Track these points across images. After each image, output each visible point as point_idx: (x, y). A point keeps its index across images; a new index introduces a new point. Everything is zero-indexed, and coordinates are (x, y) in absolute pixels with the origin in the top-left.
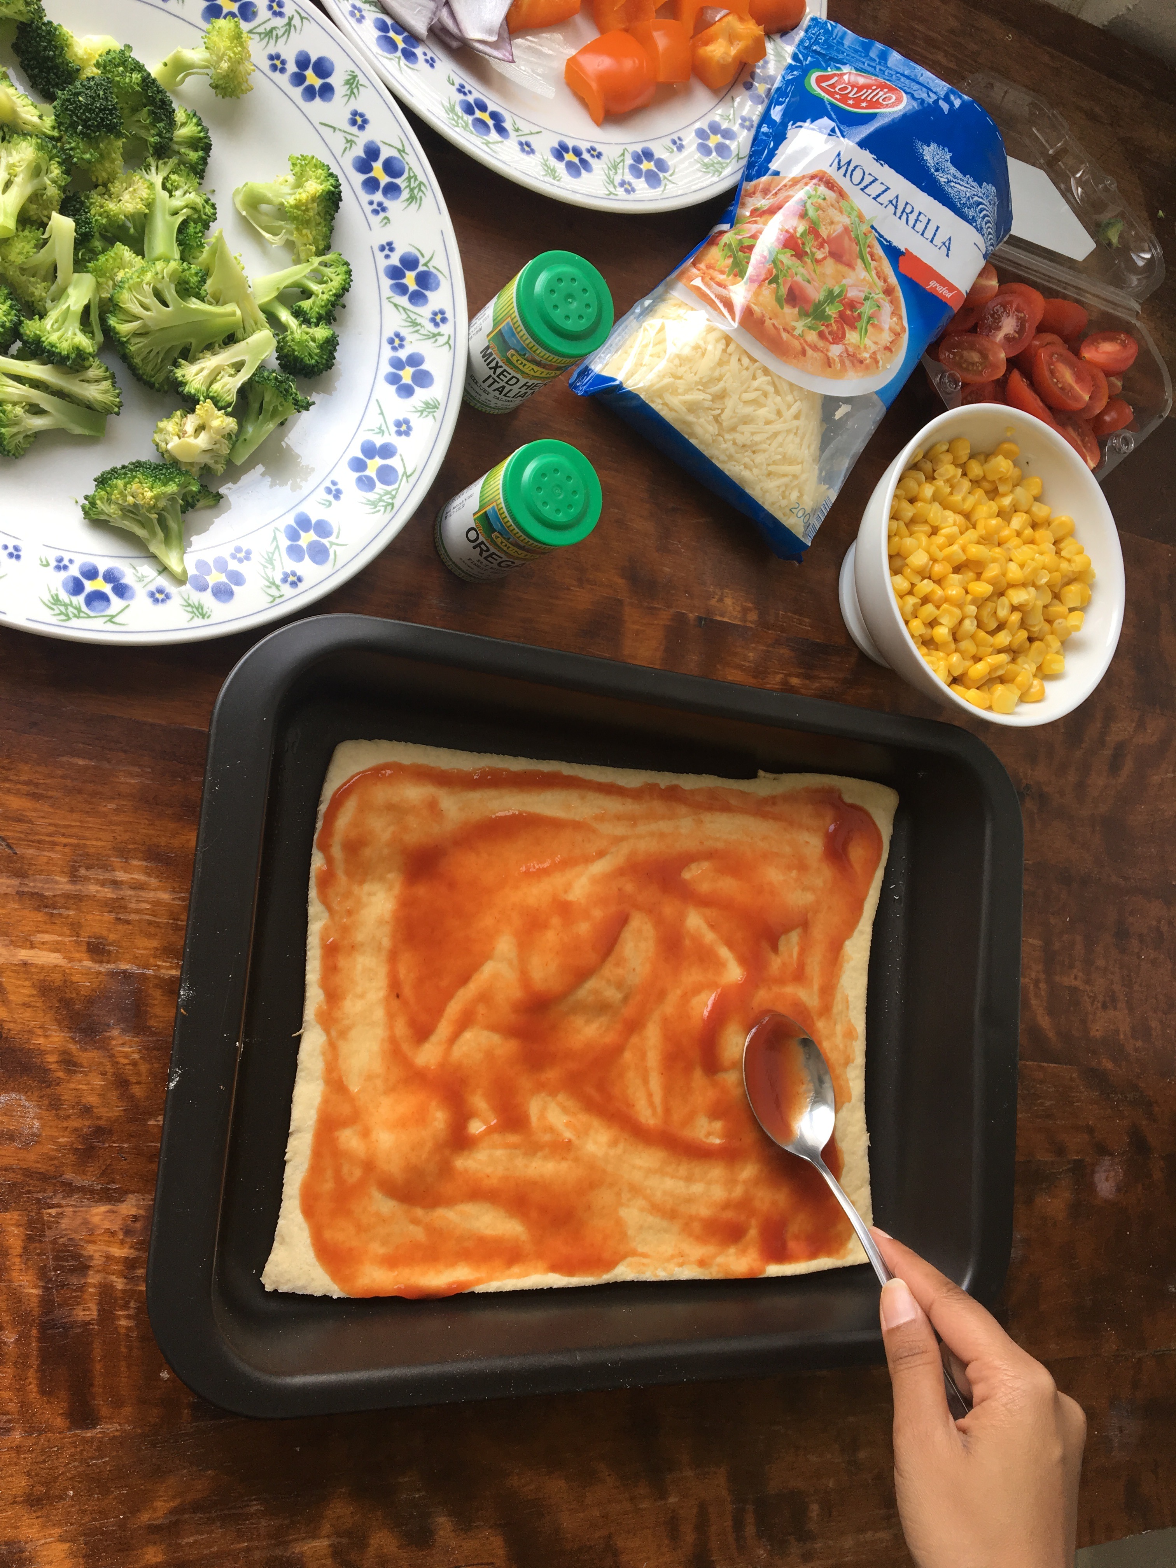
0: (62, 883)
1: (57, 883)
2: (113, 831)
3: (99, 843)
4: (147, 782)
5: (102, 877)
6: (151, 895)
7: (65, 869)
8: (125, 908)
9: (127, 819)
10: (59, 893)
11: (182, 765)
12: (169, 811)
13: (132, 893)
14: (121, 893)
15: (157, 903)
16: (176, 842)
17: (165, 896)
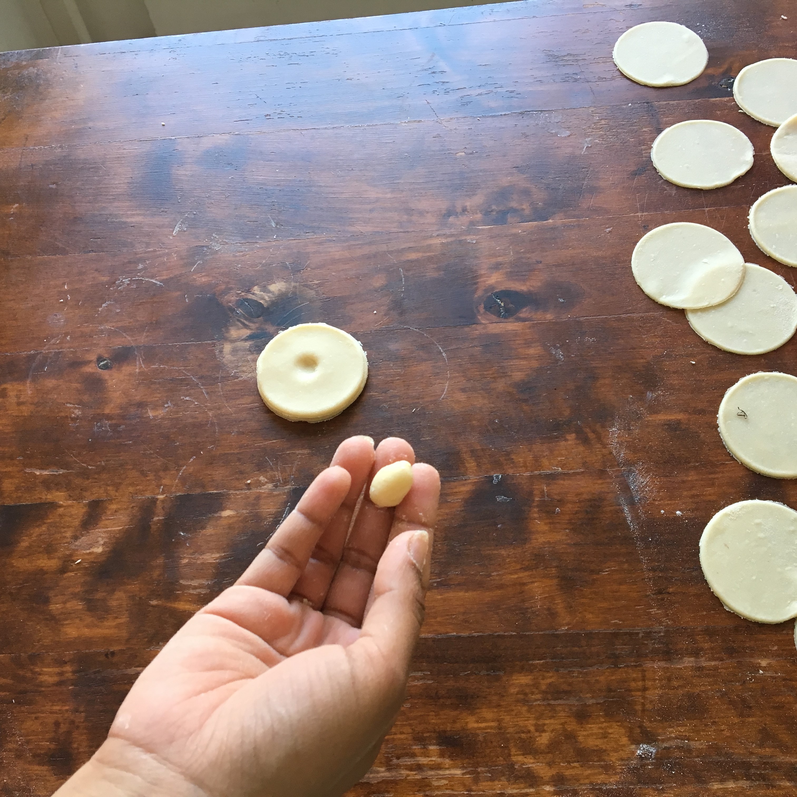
0: (383, 772)
1: (378, 772)
2: (410, 725)
3: (402, 736)
4: (430, 682)
5: (409, 763)
6: (447, 772)
7: (383, 761)
8: (429, 785)
9: (419, 714)
10: (380, 780)
11: (451, 665)
12: (448, 702)
13: (432, 773)
14: (425, 773)
15: (451, 778)
16: (458, 726)
17: (458, 772)
